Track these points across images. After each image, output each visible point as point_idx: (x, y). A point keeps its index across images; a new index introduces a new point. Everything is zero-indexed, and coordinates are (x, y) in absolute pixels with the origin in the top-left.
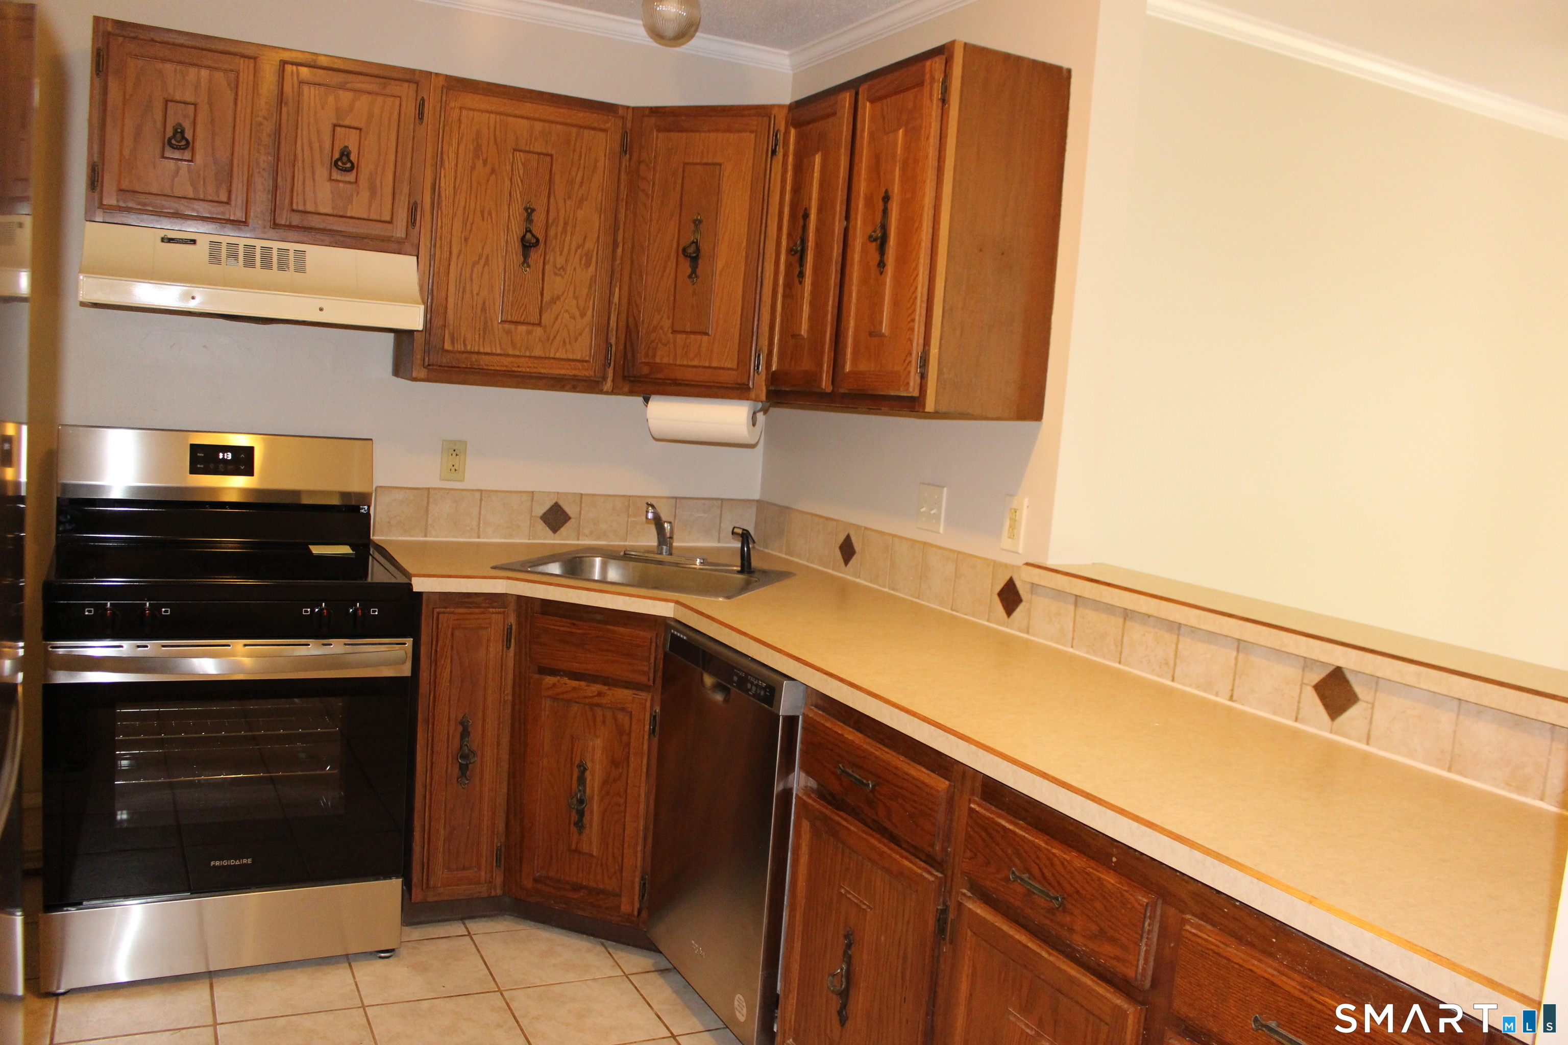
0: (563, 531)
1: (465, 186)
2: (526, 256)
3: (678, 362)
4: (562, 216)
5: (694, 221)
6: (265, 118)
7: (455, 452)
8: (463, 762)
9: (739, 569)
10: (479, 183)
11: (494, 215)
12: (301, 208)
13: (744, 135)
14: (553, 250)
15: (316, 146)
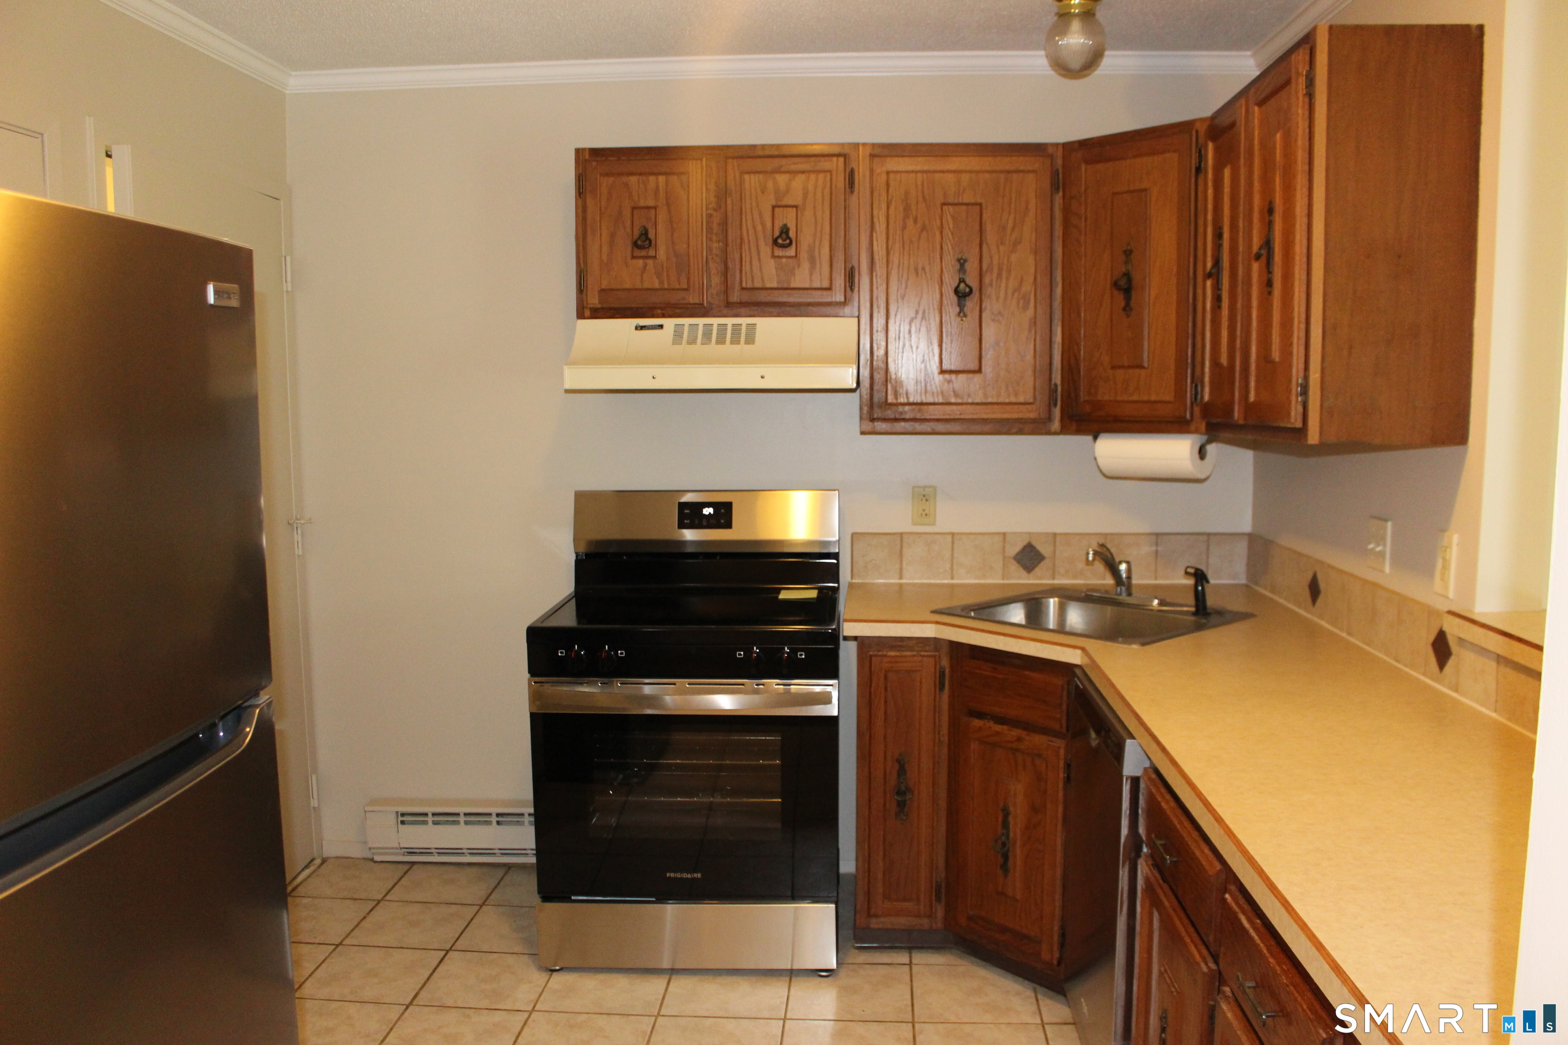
0: (1038, 571)
1: (897, 246)
2: (961, 306)
3: (1119, 398)
4: (995, 262)
5: (1125, 252)
6: (715, 210)
7: (925, 498)
8: (900, 799)
9: (1193, 609)
10: (911, 242)
11: (927, 270)
12: (749, 285)
13: (1167, 155)
14: (989, 297)
15: (759, 228)
